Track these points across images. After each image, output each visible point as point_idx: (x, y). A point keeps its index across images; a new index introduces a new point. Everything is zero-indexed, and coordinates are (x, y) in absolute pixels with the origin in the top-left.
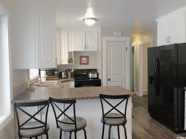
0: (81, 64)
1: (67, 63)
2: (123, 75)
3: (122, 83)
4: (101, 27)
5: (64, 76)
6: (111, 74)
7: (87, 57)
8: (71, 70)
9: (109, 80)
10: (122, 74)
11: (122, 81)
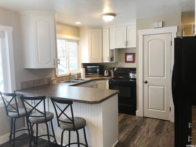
0: (126, 62)
1: (108, 62)
2: (165, 78)
3: (164, 88)
4: (137, 19)
5: (106, 74)
6: (149, 75)
7: (134, 55)
8: (114, 68)
9: (146, 82)
10: (164, 76)
11: (165, 86)
